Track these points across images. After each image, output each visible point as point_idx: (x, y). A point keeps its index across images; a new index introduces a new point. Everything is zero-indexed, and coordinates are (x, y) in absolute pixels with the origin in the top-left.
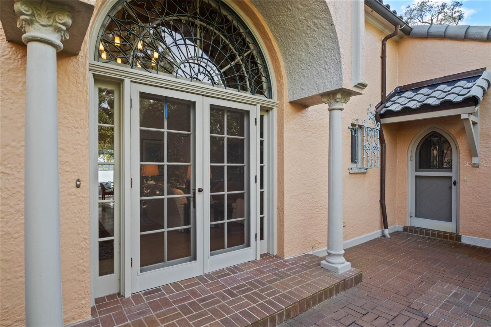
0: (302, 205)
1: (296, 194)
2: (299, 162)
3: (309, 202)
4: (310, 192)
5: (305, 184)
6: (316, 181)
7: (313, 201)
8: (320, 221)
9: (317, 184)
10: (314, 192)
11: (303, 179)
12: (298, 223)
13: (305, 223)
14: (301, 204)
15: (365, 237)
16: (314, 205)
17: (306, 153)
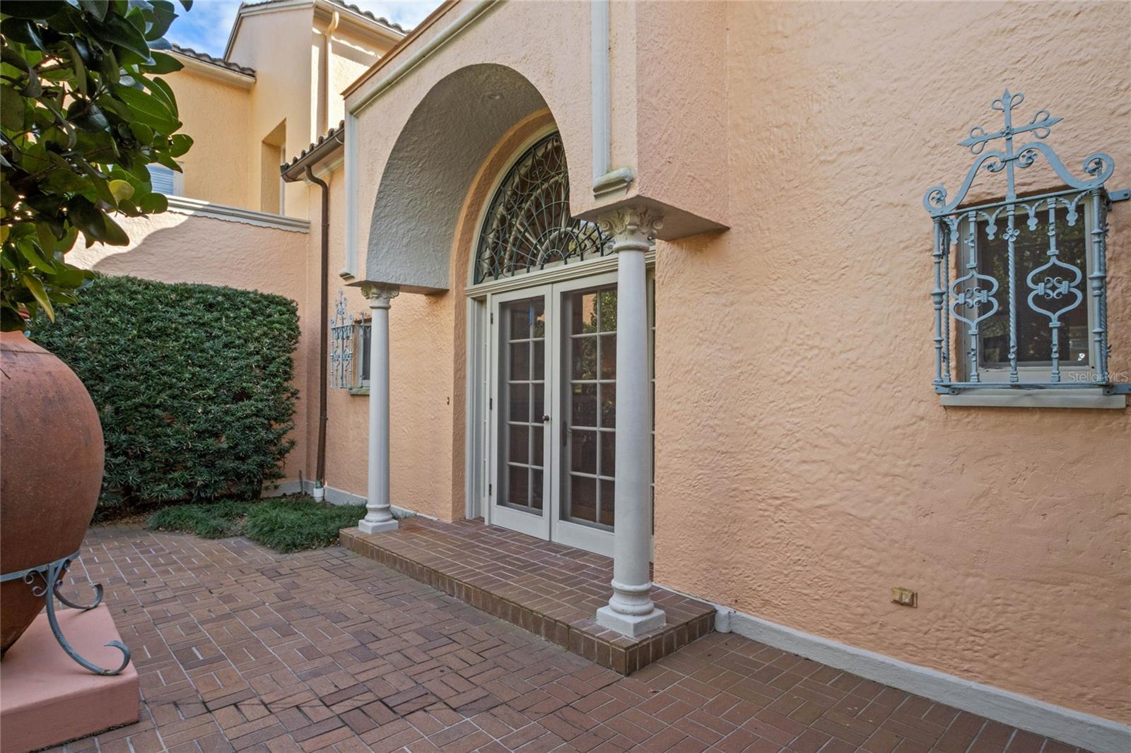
0: (702, 478)
1: (686, 447)
2: (694, 372)
3: (726, 476)
4: (732, 450)
5: (712, 427)
6: (753, 424)
7: (741, 477)
8: (769, 540)
9: (760, 431)
10: (748, 452)
11: (708, 414)
12: (691, 518)
13: (714, 528)
14: (702, 476)
15: (1099, 727)
16: (743, 488)
17: (719, 350)
